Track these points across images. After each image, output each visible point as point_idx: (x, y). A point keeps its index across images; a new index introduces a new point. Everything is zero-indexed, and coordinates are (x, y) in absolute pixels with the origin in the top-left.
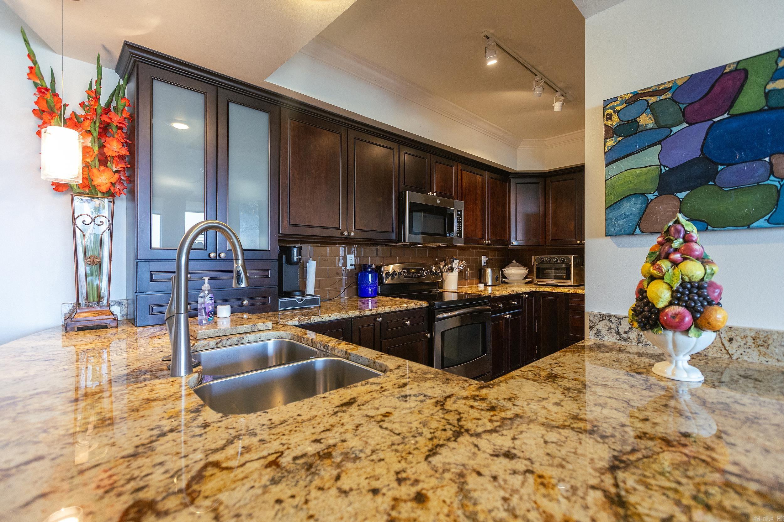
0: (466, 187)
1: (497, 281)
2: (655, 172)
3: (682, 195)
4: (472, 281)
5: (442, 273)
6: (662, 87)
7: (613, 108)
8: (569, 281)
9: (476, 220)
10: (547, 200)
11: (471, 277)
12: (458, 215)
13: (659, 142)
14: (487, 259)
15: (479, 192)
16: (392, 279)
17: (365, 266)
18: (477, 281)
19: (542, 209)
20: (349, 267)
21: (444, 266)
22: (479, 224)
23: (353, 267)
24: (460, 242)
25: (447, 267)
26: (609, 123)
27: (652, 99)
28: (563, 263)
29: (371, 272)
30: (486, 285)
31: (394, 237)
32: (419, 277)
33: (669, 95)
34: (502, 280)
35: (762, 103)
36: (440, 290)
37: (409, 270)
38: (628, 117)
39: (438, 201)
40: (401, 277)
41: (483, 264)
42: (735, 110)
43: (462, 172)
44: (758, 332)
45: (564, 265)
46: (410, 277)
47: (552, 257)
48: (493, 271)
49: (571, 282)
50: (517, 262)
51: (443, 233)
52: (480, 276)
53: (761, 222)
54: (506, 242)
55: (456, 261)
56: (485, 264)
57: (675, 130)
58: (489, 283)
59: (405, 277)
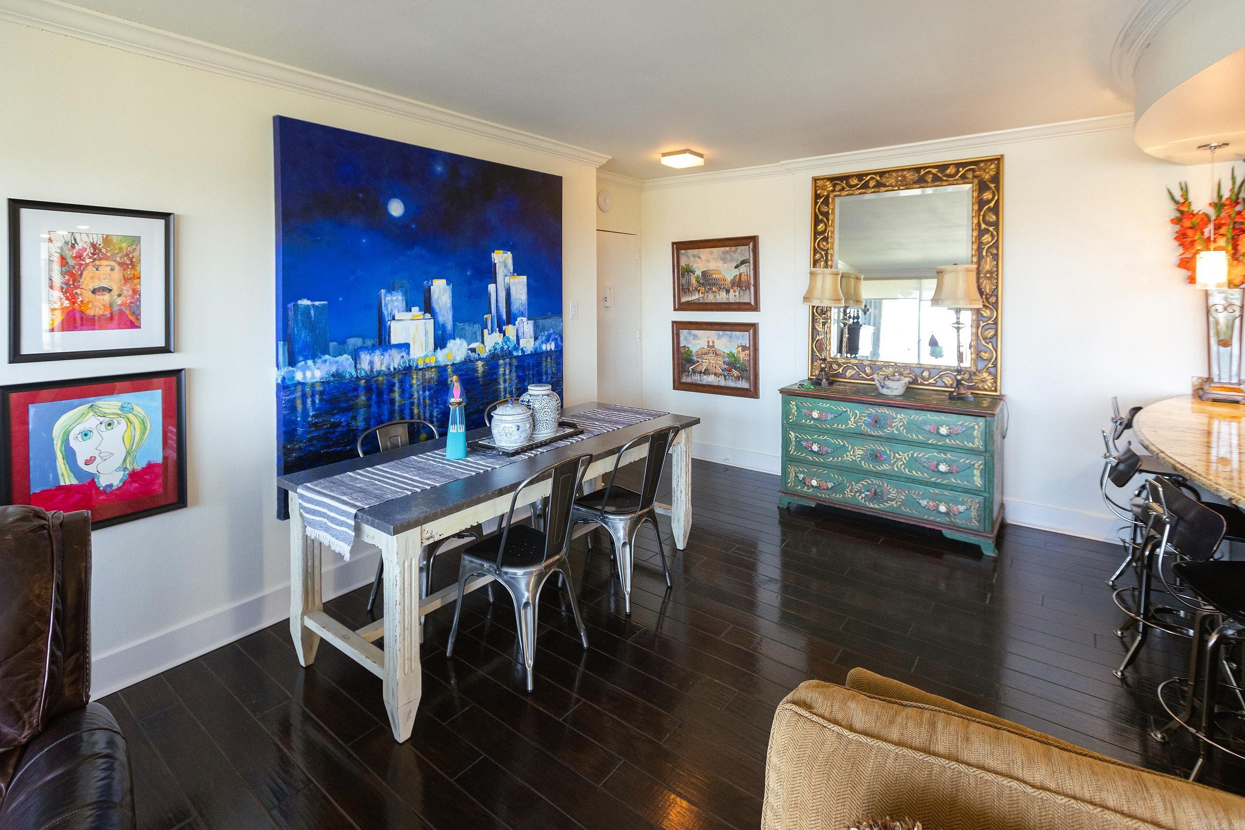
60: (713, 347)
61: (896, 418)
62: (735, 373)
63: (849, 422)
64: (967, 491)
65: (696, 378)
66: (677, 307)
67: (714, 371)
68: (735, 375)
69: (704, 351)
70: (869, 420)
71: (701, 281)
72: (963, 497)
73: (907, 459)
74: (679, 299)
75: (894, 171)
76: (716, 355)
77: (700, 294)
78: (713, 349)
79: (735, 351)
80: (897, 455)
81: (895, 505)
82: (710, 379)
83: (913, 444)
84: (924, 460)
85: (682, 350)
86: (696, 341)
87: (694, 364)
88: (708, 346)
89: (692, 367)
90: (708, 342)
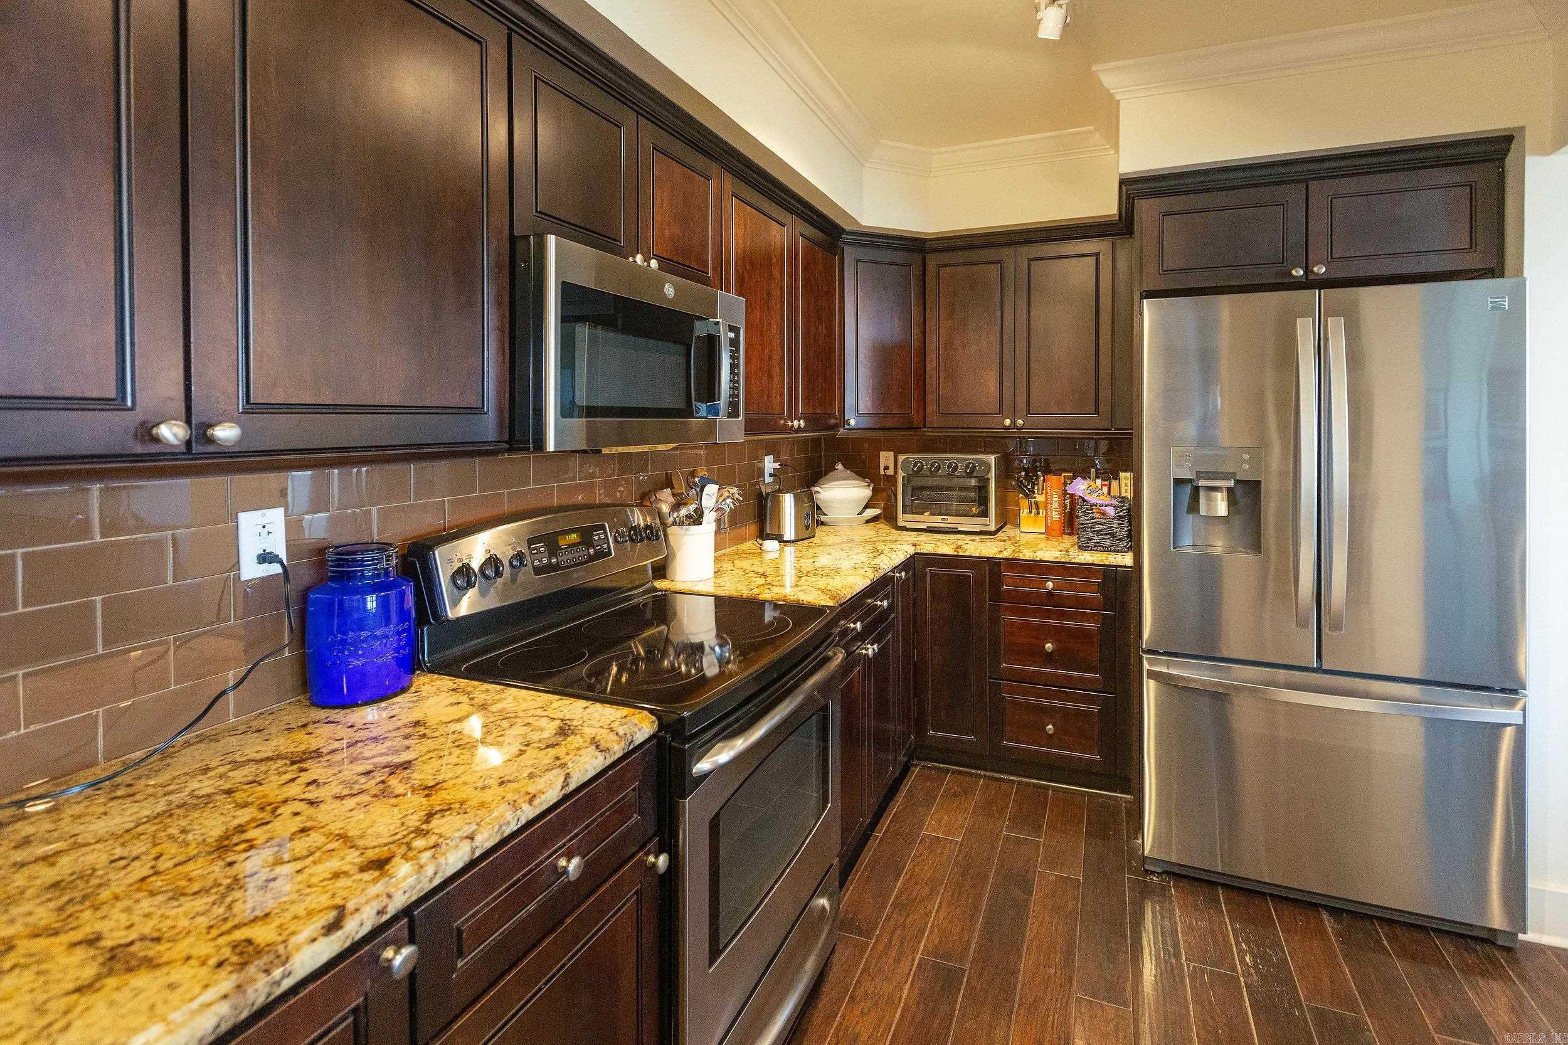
0: (744, 256)
4: (742, 530)
5: (665, 525)
8: (986, 520)
9: (770, 358)
10: (928, 311)
11: (739, 521)
12: (730, 342)
14: (777, 465)
15: (776, 272)
16: (482, 592)
18: (754, 528)
19: (916, 332)
20: (253, 571)
21: (676, 507)
22: (776, 370)
24: (735, 432)
25: (683, 512)
28: (970, 475)
32: (592, 559)
37: (551, 541)
39: (669, 291)
40: (521, 577)
41: (768, 480)
43: (733, 201)
45: (973, 482)
46: (557, 567)
47: (942, 460)
48: (795, 499)
49: (991, 523)
50: (847, 468)
51: (682, 405)
54: (834, 420)
55: (711, 489)
56: (771, 479)
58: (789, 533)
59: (538, 571)
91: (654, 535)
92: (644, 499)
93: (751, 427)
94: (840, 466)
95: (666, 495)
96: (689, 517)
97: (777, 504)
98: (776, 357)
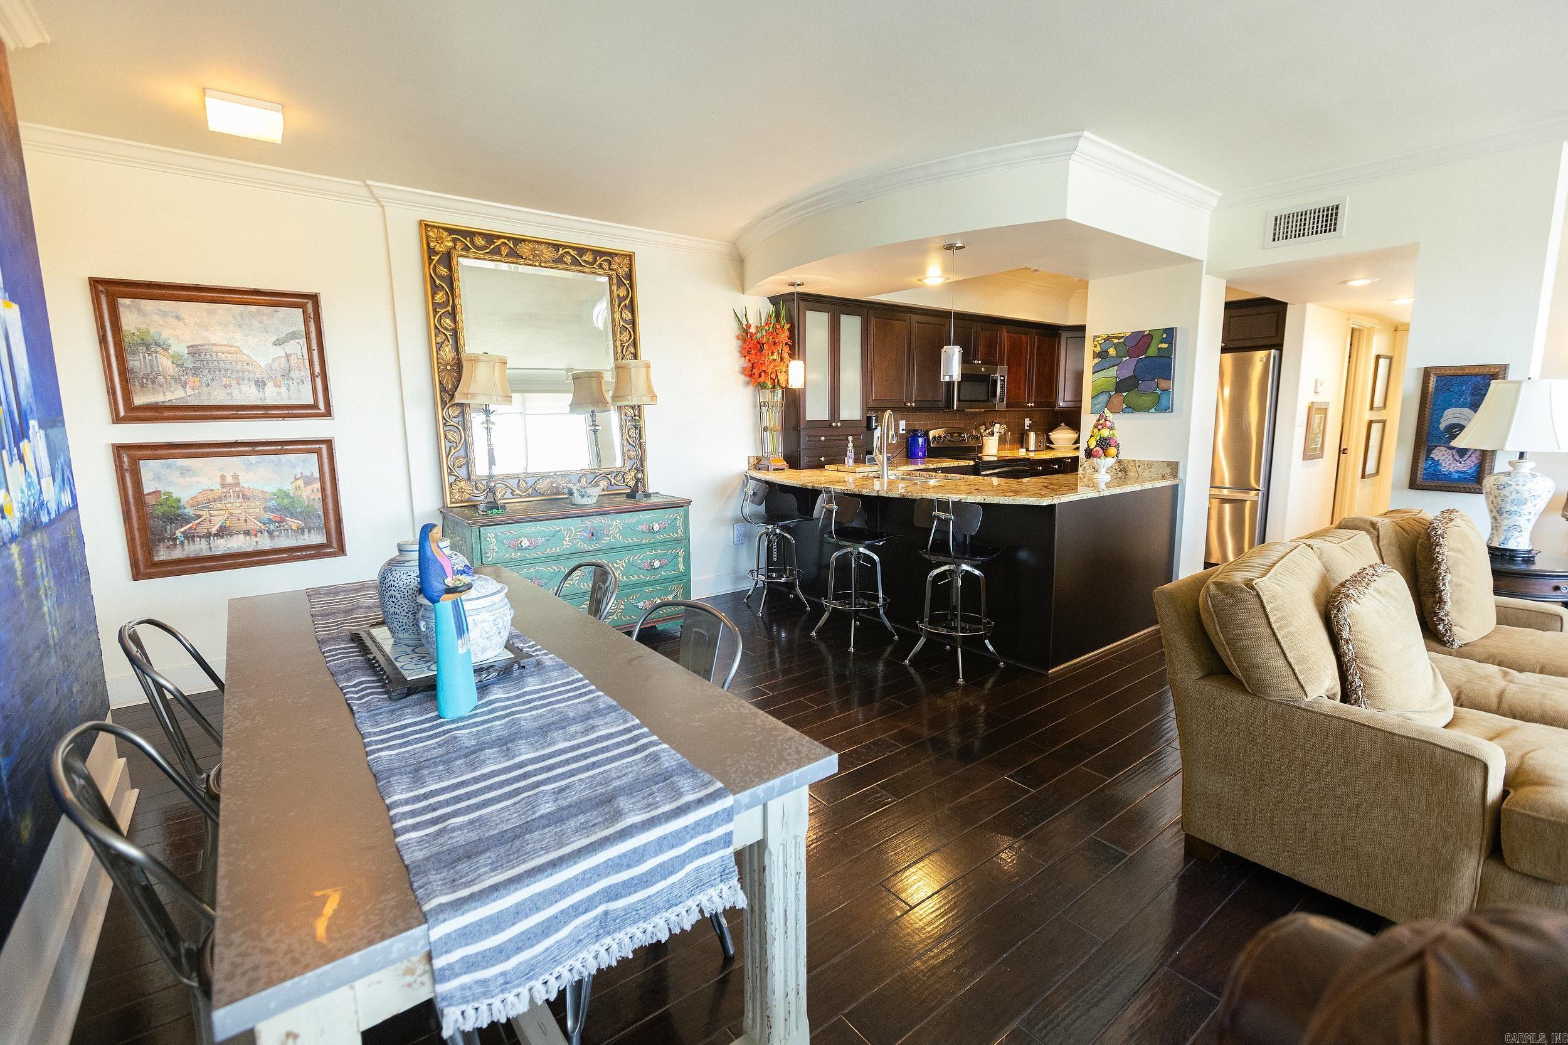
0: (1010, 351)
1: (1040, 446)
2: (1114, 380)
3: (1125, 394)
4: (1013, 446)
5: (982, 437)
6: (1120, 335)
7: (1097, 341)
9: (1020, 382)
11: (1012, 442)
12: (1001, 380)
13: (1117, 365)
14: (1030, 422)
15: (1024, 352)
16: (938, 443)
17: (915, 431)
18: (1018, 446)
20: (901, 432)
21: (985, 430)
22: (1022, 388)
23: (904, 432)
24: (1002, 406)
25: (987, 431)
26: (1095, 349)
27: (1116, 341)
29: (921, 437)
30: (1028, 450)
31: (941, 405)
32: (960, 440)
33: (1122, 340)
34: (1048, 444)
35: (1155, 354)
36: (980, 455)
37: (952, 434)
38: (1105, 348)
39: (983, 369)
40: (945, 441)
41: (1026, 428)
42: (1147, 355)
43: (1006, 335)
44: (1149, 461)
46: (953, 440)
48: (1037, 435)
50: (1066, 425)
51: (987, 399)
52: (1022, 441)
53: (1153, 410)
54: (1053, 404)
55: (997, 426)
56: (1028, 428)
57: (1124, 359)
58: (1032, 446)
59: (949, 440)
60: (237, 484)
61: (611, 526)
62: (294, 523)
63: (564, 542)
64: (671, 580)
65: (200, 548)
66: (122, 413)
67: (244, 527)
68: (294, 527)
69: (211, 496)
70: (585, 534)
71: (189, 364)
72: (670, 586)
73: (624, 565)
74: (128, 398)
75: (530, 241)
76: (245, 497)
77: (188, 389)
78: (237, 489)
79: (288, 487)
80: (615, 565)
81: (616, 618)
82: (238, 543)
83: (627, 549)
84: (640, 562)
85: (151, 500)
86: (188, 479)
87: (187, 523)
88: (223, 485)
89: (182, 530)
90: (223, 477)
91: (978, 439)
92: (977, 428)
93: (1008, 406)
94: (1063, 424)
95: (983, 427)
96: (989, 434)
97: (1028, 436)
98: (1022, 382)
